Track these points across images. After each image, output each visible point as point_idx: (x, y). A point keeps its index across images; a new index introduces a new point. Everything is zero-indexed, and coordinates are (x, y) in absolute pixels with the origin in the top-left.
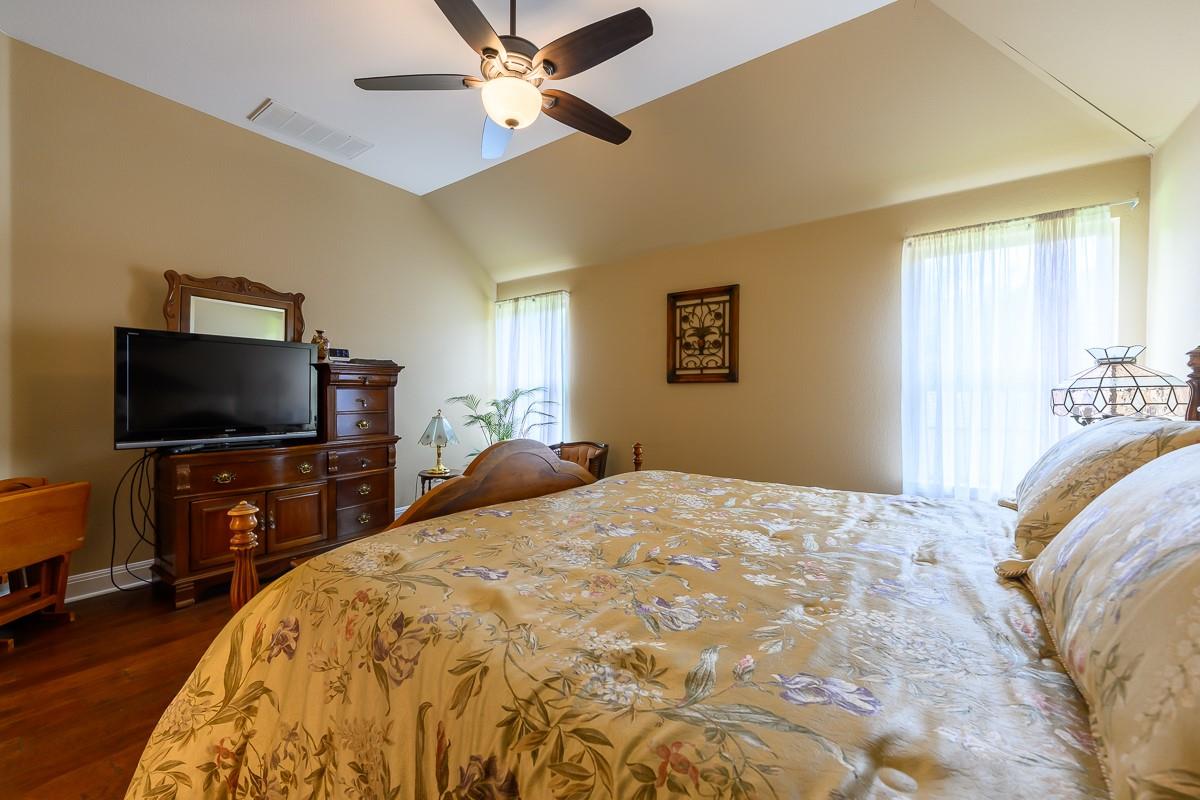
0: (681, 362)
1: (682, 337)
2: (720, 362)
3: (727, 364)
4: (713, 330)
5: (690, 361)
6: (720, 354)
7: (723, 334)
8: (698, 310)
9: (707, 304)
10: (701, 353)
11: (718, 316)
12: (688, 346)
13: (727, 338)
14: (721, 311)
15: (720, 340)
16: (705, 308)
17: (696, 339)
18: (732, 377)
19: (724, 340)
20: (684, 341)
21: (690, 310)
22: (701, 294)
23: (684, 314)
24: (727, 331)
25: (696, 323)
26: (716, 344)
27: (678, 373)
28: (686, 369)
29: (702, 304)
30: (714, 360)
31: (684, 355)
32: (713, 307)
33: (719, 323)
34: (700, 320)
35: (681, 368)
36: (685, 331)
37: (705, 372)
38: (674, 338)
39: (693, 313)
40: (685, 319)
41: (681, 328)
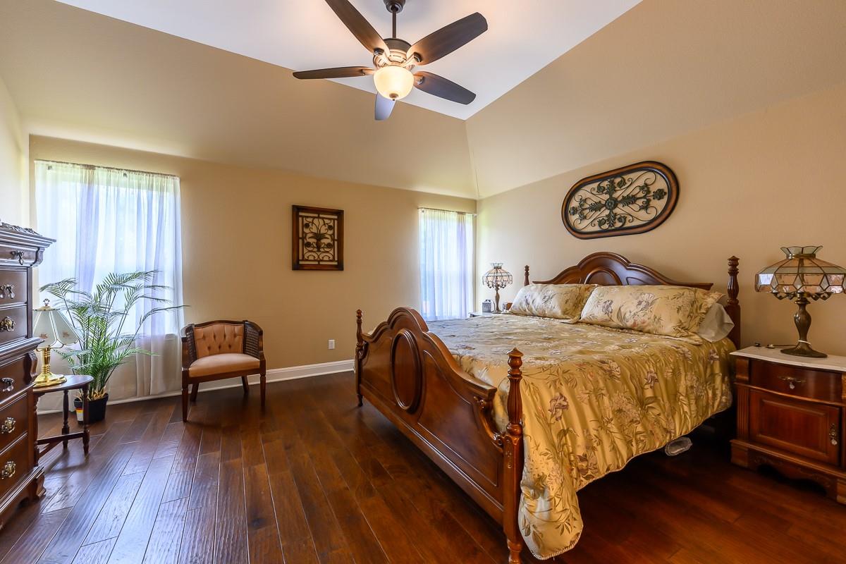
0: (303, 256)
1: (304, 238)
2: (331, 258)
3: (336, 259)
4: (327, 236)
5: (310, 255)
6: (332, 252)
7: (333, 240)
8: (316, 221)
9: (323, 218)
10: (319, 251)
11: (330, 228)
12: (308, 245)
13: (336, 243)
14: (332, 224)
15: (332, 243)
16: (321, 221)
17: (315, 241)
18: (340, 267)
19: (334, 243)
20: (305, 242)
21: (310, 220)
22: (319, 211)
23: (305, 222)
24: (336, 238)
25: (314, 230)
26: (329, 246)
27: (301, 263)
28: (307, 260)
29: (319, 217)
30: (327, 256)
31: (305, 251)
32: (327, 221)
33: (330, 232)
34: (318, 228)
35: (303, 260)
36: (306, 234)
37: (321, 263)
38: (297, 239)
39: (313, 223)
40: (307, 226)
41: (303, 232)
